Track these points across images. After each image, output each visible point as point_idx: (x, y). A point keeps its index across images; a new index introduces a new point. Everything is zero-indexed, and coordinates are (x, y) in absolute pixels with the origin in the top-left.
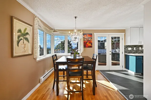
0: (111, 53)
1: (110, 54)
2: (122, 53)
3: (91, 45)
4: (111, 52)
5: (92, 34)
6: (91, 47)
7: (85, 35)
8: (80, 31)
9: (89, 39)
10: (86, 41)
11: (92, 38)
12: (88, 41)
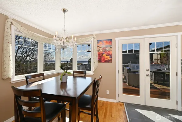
0: (149, 73)
1: (147, 75)
2: (177, 75)
3: (109, 59)
4: (149, 71)
5: (111, 39)
6: (110, 61)
7: (101, 43)
8: (93, 37)
9: (107, 49)
10: (101, 52)
11: (112, 46)
12: (104, 51)
